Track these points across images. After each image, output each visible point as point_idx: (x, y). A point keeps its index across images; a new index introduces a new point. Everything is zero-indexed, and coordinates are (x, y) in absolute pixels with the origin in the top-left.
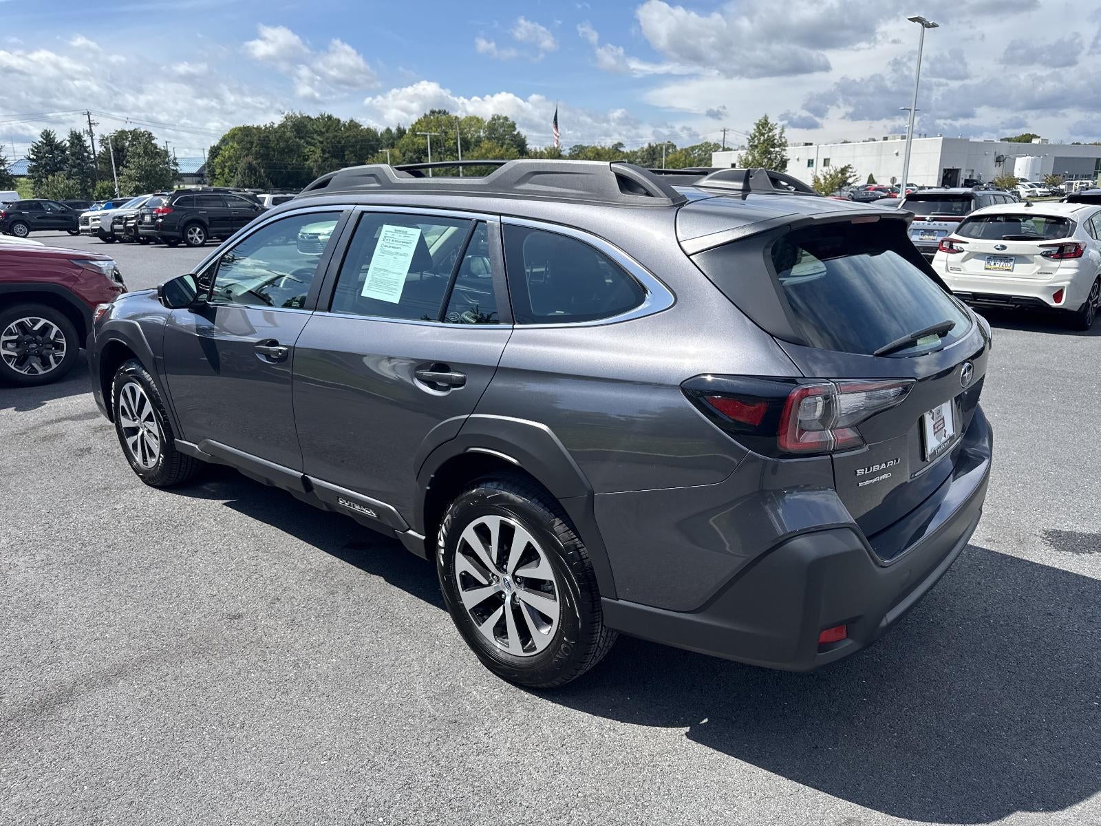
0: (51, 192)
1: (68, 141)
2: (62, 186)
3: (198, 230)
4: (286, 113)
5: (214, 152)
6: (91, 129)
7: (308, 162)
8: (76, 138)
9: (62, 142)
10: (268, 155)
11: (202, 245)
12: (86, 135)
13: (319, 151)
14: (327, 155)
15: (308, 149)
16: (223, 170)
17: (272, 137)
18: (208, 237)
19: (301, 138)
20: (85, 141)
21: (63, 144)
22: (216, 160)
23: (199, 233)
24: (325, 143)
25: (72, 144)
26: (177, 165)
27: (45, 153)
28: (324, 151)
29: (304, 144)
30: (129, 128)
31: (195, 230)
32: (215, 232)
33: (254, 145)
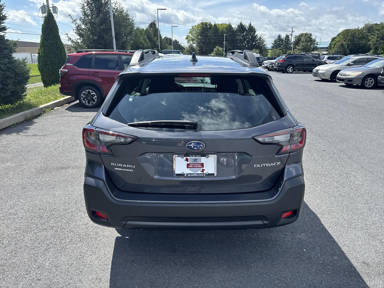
0: (274, 54)
1: (285, 38)
2: (277, 52)
3: (291, 67)
4: (366, 23)
5: (333, 39)
6: (292, 34)
7: (369, 42)
8: (287, 36)
9: (283, 38)
10: (353, 40)
11: (291, 73)
12: (290, 36)
13: (376, 38)
14: (379, 39)
15: (371, 37)
16: (335, 46)
17: (357, 33)
18: (294, 70)
19: (369, 32)
20: (289, 38)
21: (283, 39)
22: (333, 42)
23: (291, 69)
24: (379, 34)
25: (286, 38)
26: (317, 44)
27: (277, 42)
28: (378, 37)
29: (370, 35)
30: (304, 32)
31: (290, 68)
32: (297, 68)
33: (349, 36)
